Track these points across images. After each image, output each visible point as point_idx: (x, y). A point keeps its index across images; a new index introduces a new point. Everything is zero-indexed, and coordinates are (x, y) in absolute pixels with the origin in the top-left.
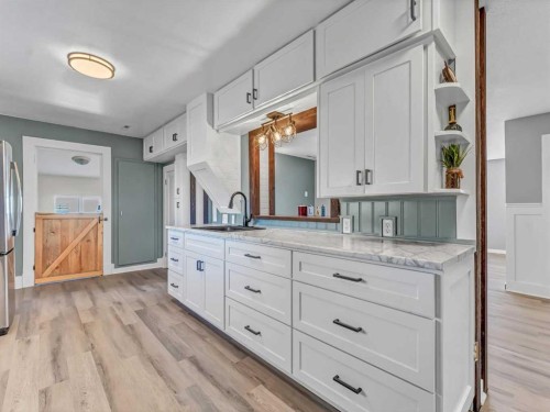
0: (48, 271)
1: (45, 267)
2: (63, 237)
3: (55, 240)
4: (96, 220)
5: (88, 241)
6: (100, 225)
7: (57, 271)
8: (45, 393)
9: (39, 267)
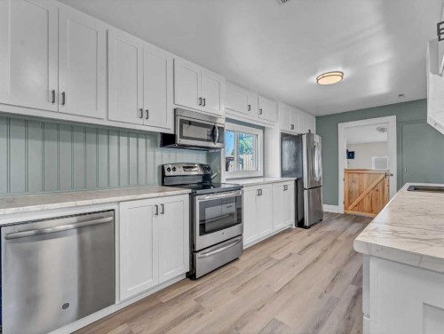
0: (351, 207)
1: (350, 204)
2: (360, 186)
3: (355, 187)
4: (383, 176)
5: (377, 190)
6: (386, 180)
7: (356, 208)
8: (291, 254)
9: (347, 202)
